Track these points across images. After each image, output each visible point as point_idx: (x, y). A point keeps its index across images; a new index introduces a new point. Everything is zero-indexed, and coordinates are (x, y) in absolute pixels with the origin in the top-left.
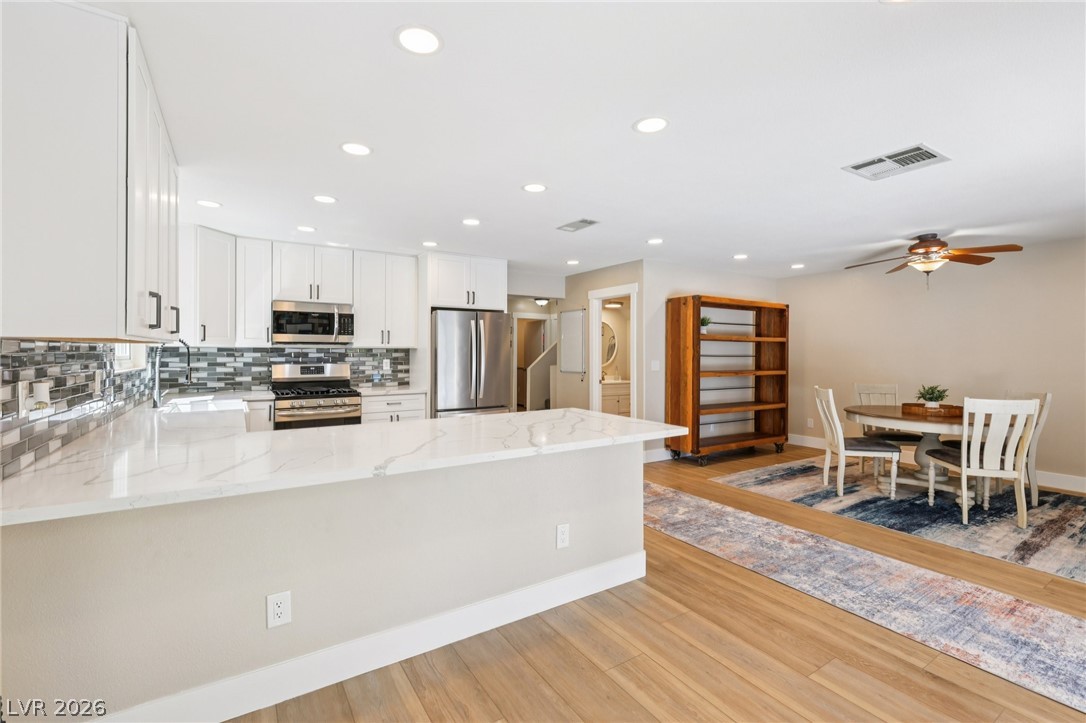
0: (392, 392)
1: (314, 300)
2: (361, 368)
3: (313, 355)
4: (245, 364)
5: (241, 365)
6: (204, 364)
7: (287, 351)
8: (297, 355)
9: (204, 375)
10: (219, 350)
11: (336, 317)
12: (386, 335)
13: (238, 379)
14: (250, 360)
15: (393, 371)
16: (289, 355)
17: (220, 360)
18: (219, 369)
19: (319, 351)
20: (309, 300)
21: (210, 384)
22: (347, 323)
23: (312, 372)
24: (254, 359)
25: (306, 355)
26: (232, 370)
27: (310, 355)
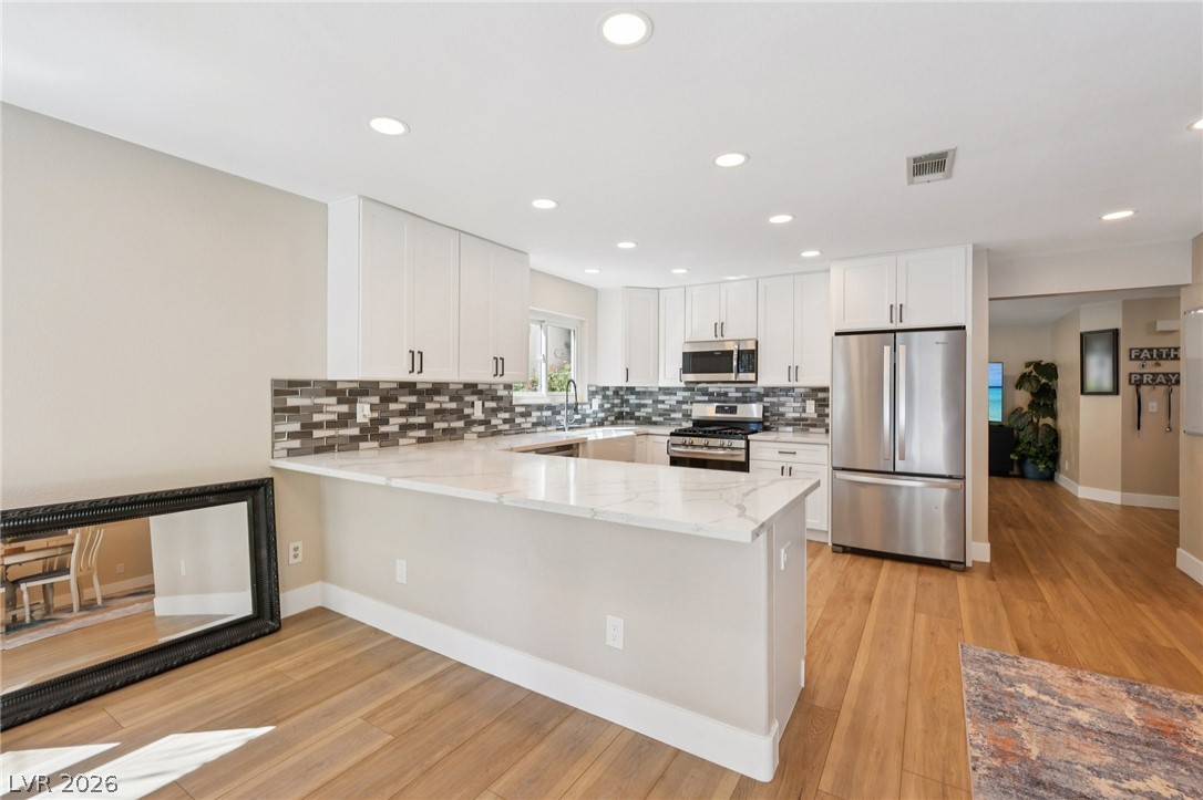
0: (783, 439)
1: (720, 338)
2: (781, 409)
3: (733, 394)
4: (678, 402)
5: (674, 403)
6: (650, 402)
7: (710, 390)
8: (719, 394)
9: (650, 410)
10: (660, 389)
11: (735, 353)
12: (793, 371)
13: (673, 415)
14: (681, 399)
15: (819, 416)
16: (712, 394)
17: (661, 398)
18: (660, 406)
19: (737, 390)
20: (715, 339)
21: (654, 419)
22: (749, 360)
23: (726, 412)
24: (684, 397)
25: (726, 394)
26: (668, 407)
27: (730, 395)
